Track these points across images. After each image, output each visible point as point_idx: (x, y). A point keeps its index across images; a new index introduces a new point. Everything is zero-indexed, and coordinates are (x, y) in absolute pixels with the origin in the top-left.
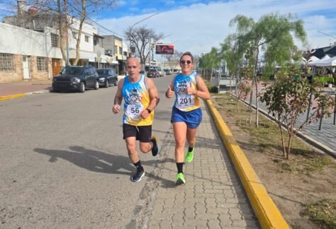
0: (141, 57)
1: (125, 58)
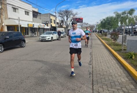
1: (57, 26)
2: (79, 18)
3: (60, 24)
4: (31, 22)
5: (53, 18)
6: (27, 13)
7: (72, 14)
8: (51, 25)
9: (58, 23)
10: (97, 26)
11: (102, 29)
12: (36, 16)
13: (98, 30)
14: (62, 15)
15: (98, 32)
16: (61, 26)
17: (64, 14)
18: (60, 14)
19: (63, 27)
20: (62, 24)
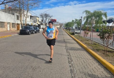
0: (45, 23)
2: (54, 20)
3: (41, 22)
7: (49, 16)
9: (40, 22)
17: (44, 16)
20: (42, 23)
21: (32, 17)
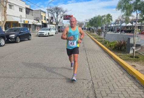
0: (56, 22)
1: (47, 22)
2: (69, 16)
3: (50, 20)
4: (25, 18)
5: (43, 14)
6: (21, 10)
7: (62, 11)
8: (42, 22)
9: (48, 20)
10: (86, 24)
11: (90, 27)
12: (28, 12)
13: (87, 28)
14: (51, 11)
15: (87, 30)
16: (51, 23)
17: (54, 11)
18: (50, 10)
19: (53, 23)
20: (52, 21)
21: (31, 11)
